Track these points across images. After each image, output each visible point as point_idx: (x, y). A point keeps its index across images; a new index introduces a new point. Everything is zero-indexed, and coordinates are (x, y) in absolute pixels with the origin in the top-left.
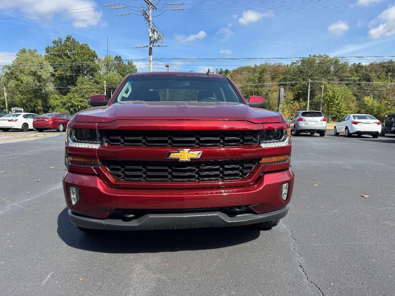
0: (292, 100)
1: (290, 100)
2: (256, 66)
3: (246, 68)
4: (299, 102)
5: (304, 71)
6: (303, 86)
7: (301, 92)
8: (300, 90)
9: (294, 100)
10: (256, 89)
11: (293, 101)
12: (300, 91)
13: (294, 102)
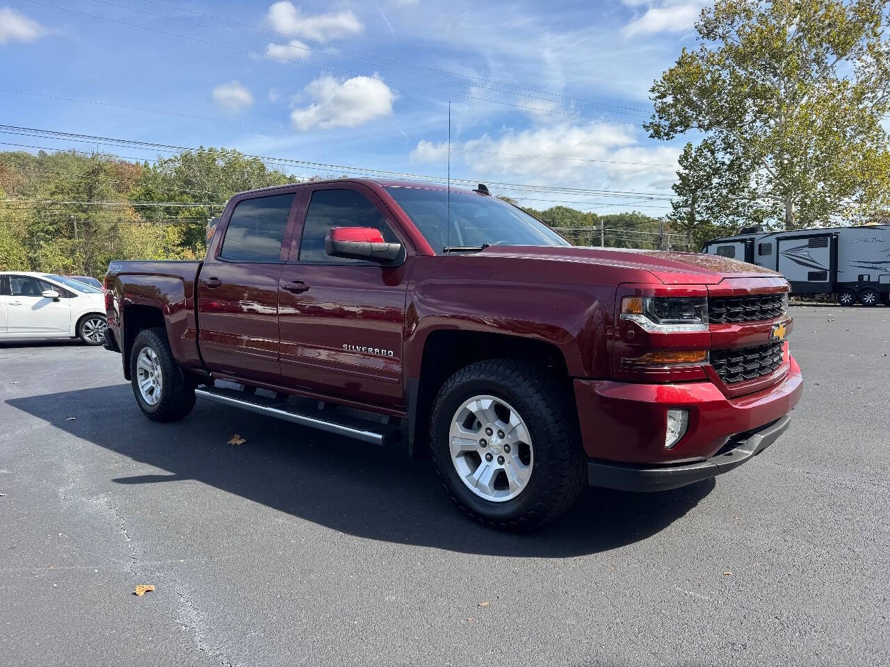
0: (178, 245)
1: (174, 246)
2: (42, 153)
3: (16, 156)
4: (194, 250)
5: (194, 180)
6: (198, 214)
7: (194, 229)
8: (192, 223)
9: (181, 244)
10: (82, 216)
11: (179, 249)
12: (193, 226)
13: (183, 251)
